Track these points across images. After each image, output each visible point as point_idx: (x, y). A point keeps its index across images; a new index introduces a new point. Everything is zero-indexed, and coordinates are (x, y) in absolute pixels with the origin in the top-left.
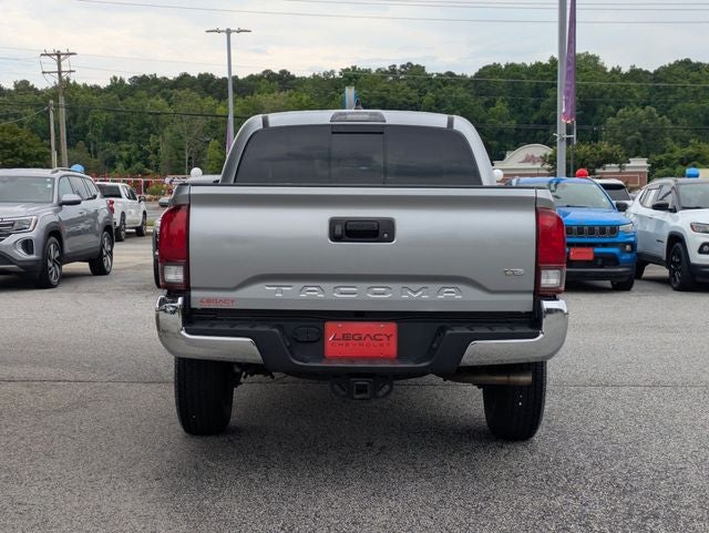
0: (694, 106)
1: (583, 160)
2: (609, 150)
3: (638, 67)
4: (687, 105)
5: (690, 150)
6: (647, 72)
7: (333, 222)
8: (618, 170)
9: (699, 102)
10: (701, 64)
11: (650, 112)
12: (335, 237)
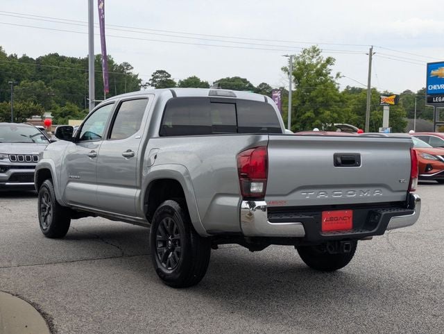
0: (63, 82)
1: (19, 113)
2: (35, 107)
3: (27, 55)
4: (59, 81)
5: (66, 108)
6: (32, 59)
7: (335, 156)
8: (41, 119)
9: (65, 79)
10: (65, 57)
11: (41, 84)
12: (336, 164)
